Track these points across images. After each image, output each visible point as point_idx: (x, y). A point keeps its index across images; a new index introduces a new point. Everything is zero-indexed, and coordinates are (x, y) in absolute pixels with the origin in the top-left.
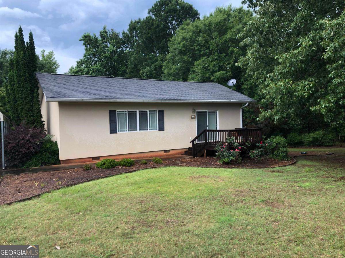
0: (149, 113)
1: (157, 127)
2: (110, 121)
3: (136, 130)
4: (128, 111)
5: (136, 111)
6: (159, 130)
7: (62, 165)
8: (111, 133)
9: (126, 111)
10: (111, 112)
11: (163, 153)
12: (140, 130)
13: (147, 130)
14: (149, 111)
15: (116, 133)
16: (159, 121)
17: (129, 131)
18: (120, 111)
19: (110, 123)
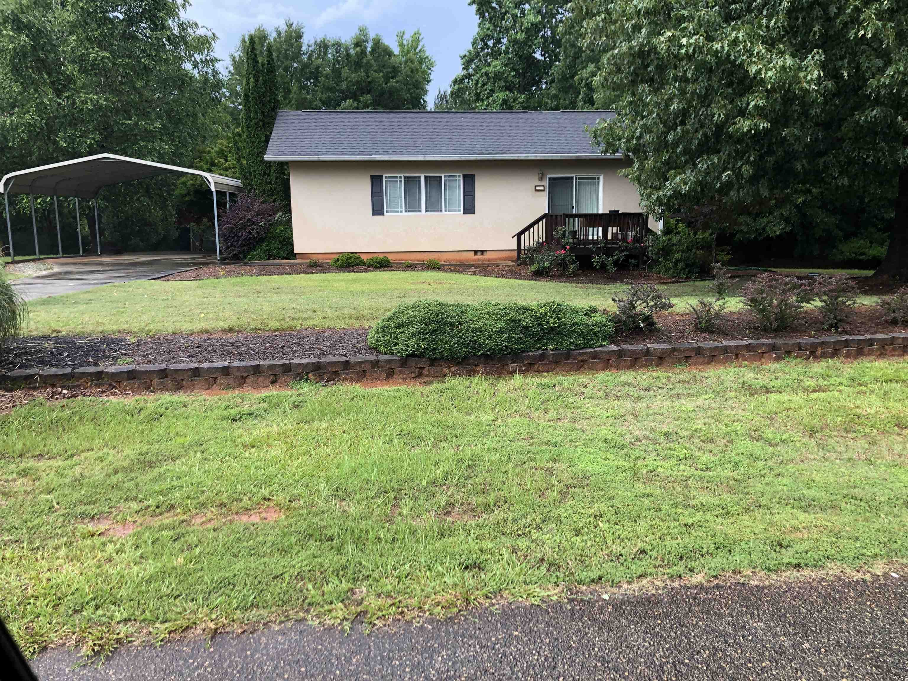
0: (445, 181)
1: (460, 207)
2: (372, 193)
3: (420, 211)
4: (405, 177)
5: (420, 177)
6: (464, 213)
7: (297, 261)
8: (373, 214)
9: (400, 177)
10: (373, 178)
11: (472, 256)
12: (426, 211)
13: (441, 211)
14: (445, 177)
15: (383, 214)
16: (464, 196)
17: (406, 211)
18: (390, 177)
19: (373, 197)
